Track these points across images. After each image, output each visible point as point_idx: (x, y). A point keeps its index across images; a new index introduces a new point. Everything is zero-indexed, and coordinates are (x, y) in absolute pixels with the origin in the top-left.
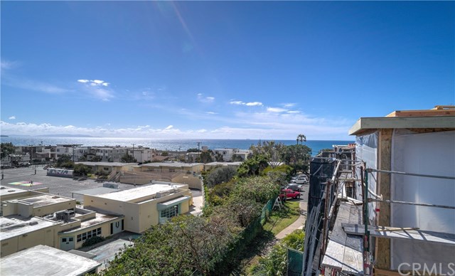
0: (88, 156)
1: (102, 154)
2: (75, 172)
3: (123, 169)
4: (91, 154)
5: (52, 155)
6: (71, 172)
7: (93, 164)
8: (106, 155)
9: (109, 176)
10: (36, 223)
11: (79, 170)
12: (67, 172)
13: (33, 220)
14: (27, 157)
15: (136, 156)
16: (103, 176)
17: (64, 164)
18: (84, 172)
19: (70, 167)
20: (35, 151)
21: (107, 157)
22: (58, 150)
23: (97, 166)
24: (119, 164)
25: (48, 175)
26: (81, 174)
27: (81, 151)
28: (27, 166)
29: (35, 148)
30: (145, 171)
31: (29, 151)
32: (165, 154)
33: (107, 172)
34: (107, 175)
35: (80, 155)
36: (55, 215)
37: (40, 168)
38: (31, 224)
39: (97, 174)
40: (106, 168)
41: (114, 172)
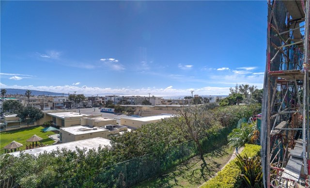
0: (123, 102)
1: (130, 101)
2: (115, 110)
3: (143, 108)
4: (124, 100)
5: (103, 102)
6: (113, 110)
7: (126, 106)
8: (133, 101)
9: (135, 113)
10: (96, 129)
11: (117, 108)
12: (111, 110)
13: (95, 128)
14: (90, 103)
15: (151, 101)
16: (131, 112)
17: (109, 105)
18: (120, 110)
19: (112, 107)
20: (94, 99)
21: (133, 102)
22: (106, 99)
23: (128, 107)
24: (141, 106)
25: (101, 111)
26: (119, 111)
27: (118, 99)
28: (90, 107)
29: (94, 97)
30: (157, 110)
31: (91, 99)
32: (169, 101)
33: (134, 110)
34: (133, 112)
35: (118, 101)
36: (105, 127)
37: (97, 109)
38: (94, 129)
39: (128, 111)
40: (133, 108)
41: (138, 110)
